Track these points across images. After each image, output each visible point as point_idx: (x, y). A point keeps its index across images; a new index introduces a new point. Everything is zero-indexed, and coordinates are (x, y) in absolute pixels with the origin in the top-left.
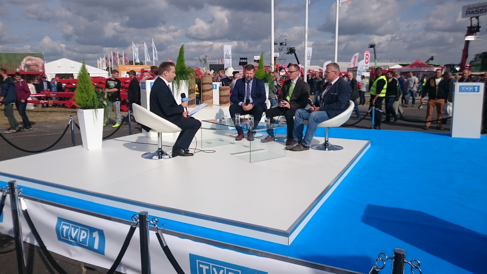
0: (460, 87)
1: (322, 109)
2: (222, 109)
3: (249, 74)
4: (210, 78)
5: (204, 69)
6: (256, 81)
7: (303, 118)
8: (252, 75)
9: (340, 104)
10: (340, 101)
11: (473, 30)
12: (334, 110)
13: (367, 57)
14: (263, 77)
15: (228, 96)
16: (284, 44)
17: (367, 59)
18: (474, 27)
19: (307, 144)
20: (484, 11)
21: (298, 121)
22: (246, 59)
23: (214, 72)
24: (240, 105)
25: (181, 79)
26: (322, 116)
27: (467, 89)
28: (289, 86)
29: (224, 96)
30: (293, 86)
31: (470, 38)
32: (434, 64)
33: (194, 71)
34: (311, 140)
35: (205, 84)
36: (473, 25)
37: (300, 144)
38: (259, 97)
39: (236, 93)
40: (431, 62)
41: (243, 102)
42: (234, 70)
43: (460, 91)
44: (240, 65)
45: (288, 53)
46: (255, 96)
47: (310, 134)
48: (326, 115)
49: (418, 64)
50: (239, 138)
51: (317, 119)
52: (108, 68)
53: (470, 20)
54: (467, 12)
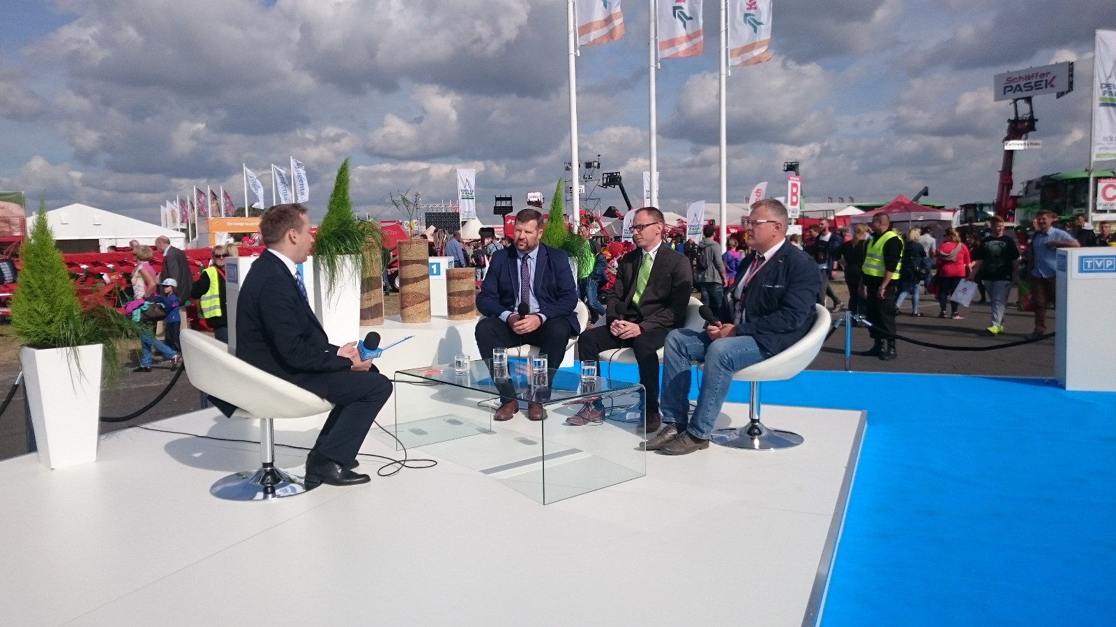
0: (1081, 258)
1: (743, 330)
2: (458, 328)
3: (523, 232)
4: (422, 246)
5: (413, 223)
6: (547, 255)
7: (690, 357)
8: (529, 236)
9: (793, 315)
10: (793, 304)
11: (1020, 126)
12: (776, 333)
13: (795, 190)
14: (561, 243)
15: (470, 293)
16: (596, 164)
17: (794, 194)
18: (1023, 121)
19: (703, 432)
20: (1043, 85)
21: (673, 364)
22: (510, 199)
23: (435, 231)
24: (505, 320)
25: (341, 253)
26: (744, 350)
27: (1099, 265)
28: (637, 265)
29: (461, 294)
30: (649, 265)
31: (1015, 145)
32: (931, 204)
33: (376, 230)
34: (713, 420)
35: (407, 263)
36: (1020, 115)
37: (684, 432)
38: (557, 298)
39: (494, 288)
40: (923, 200)
41: (512, 310)
42: (483, 224)
43: (1081, 271)
44: (495, 213)
45: (605, 185)
47: (711, 404)
48: (755, 348)
49: (902, 203)
50: (503, 414)
51: (730, 361)
52: (184, 226)
53: (1013, 105)
54: (1005, 88)
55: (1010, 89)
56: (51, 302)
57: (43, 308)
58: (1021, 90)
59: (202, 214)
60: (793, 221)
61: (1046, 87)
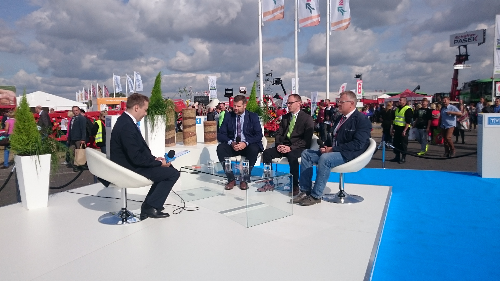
0: (489, 118)
1: (336, 150)
2: (208, 148)
3: (237, 106)
4: (193, 111)
5: (188, 101)
6: (249, 115)
7: (312, 162)
9: (359, 144)
10: (359, 139)
11: (461, 58)
12: (350, 151)
13: (360, 86)
14: (255, 110)
15: (214, 132)
16: (270, 74)
17: (359, 88)
18: (463, 56)
19: (318, 195)
21: (305, 165)
22: (232, 90)
23: (198, 104)
24: (230, 144)
25: (157, 114)
26: (336, 158)
27: (497, 121)
28: (289, 120)
29: (210, 132)
30: (294, 120)
31: (459, 67)
32: (421, 93)
33: (172, 103)
35: (186, 118)
36: (461, 53)
37: (309, 195)
38: (253, 135)
40: (417, 91)
41: (233, 140)
42: (220, 101)
43: (489, 124)
44: (225, 96)
45: (274, 84)
46: (248, 133)
47: (321, 183)
48: (341, 158)
49: (408, 93)
50: (229, 186)
51: (330, 163)
52: (87, 102)
53: (458, 49)
54: (455, 41)
55: (457, 41)
56: (28, 135)
57: (25, 138)
58: (462, 42)
59: (95, 96)
60: (359, 101)
61: (473, 41)
